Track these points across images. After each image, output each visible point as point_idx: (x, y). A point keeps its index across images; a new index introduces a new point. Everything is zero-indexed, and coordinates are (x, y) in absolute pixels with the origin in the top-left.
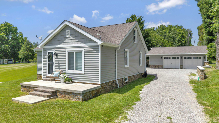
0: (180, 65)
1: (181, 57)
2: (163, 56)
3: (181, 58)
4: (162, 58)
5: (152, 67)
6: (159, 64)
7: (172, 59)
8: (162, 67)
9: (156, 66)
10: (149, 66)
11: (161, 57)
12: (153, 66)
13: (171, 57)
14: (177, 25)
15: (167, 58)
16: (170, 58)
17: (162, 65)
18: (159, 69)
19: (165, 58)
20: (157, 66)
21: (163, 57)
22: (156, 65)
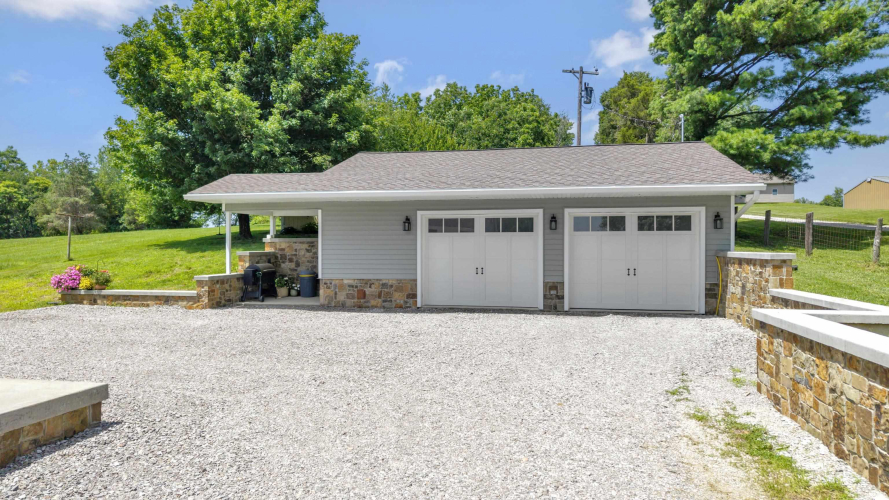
0: (545, 284)
1: (554, 219)
2: (419, 213)
3: (554, 222)
4: (408, 224)
5: (341, 297)
6: (389, 275)
7: (487, 230)
8: (414, 296)
9: (368, 291)
10: (315, 293)
11: (408, 220)
12: (342, 287)
13: (480, 217)
14: (516, 90)
15: (451, 225)
16: (468, 225)
17: (416, 280)
18: (393, 315)
19: (435, 226)
20: (374, 290)
21: (422, 218)
22: (369, 283)
